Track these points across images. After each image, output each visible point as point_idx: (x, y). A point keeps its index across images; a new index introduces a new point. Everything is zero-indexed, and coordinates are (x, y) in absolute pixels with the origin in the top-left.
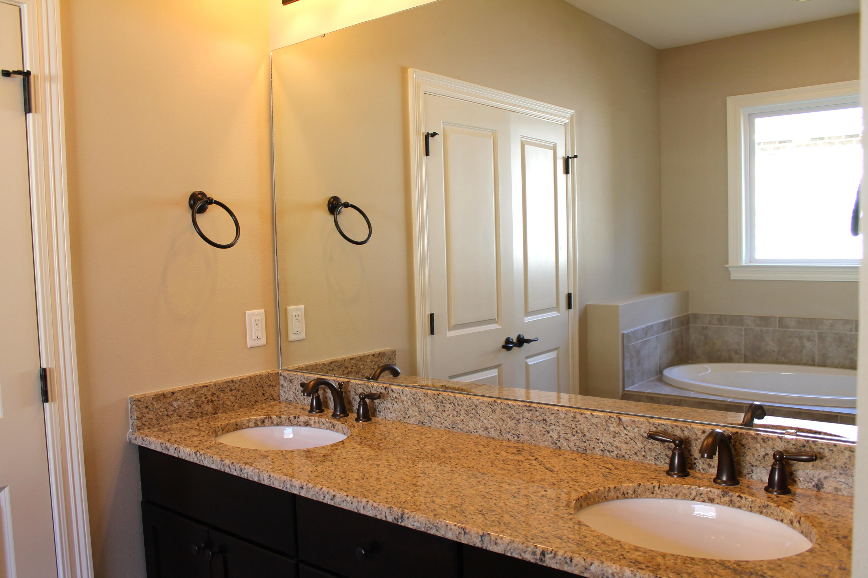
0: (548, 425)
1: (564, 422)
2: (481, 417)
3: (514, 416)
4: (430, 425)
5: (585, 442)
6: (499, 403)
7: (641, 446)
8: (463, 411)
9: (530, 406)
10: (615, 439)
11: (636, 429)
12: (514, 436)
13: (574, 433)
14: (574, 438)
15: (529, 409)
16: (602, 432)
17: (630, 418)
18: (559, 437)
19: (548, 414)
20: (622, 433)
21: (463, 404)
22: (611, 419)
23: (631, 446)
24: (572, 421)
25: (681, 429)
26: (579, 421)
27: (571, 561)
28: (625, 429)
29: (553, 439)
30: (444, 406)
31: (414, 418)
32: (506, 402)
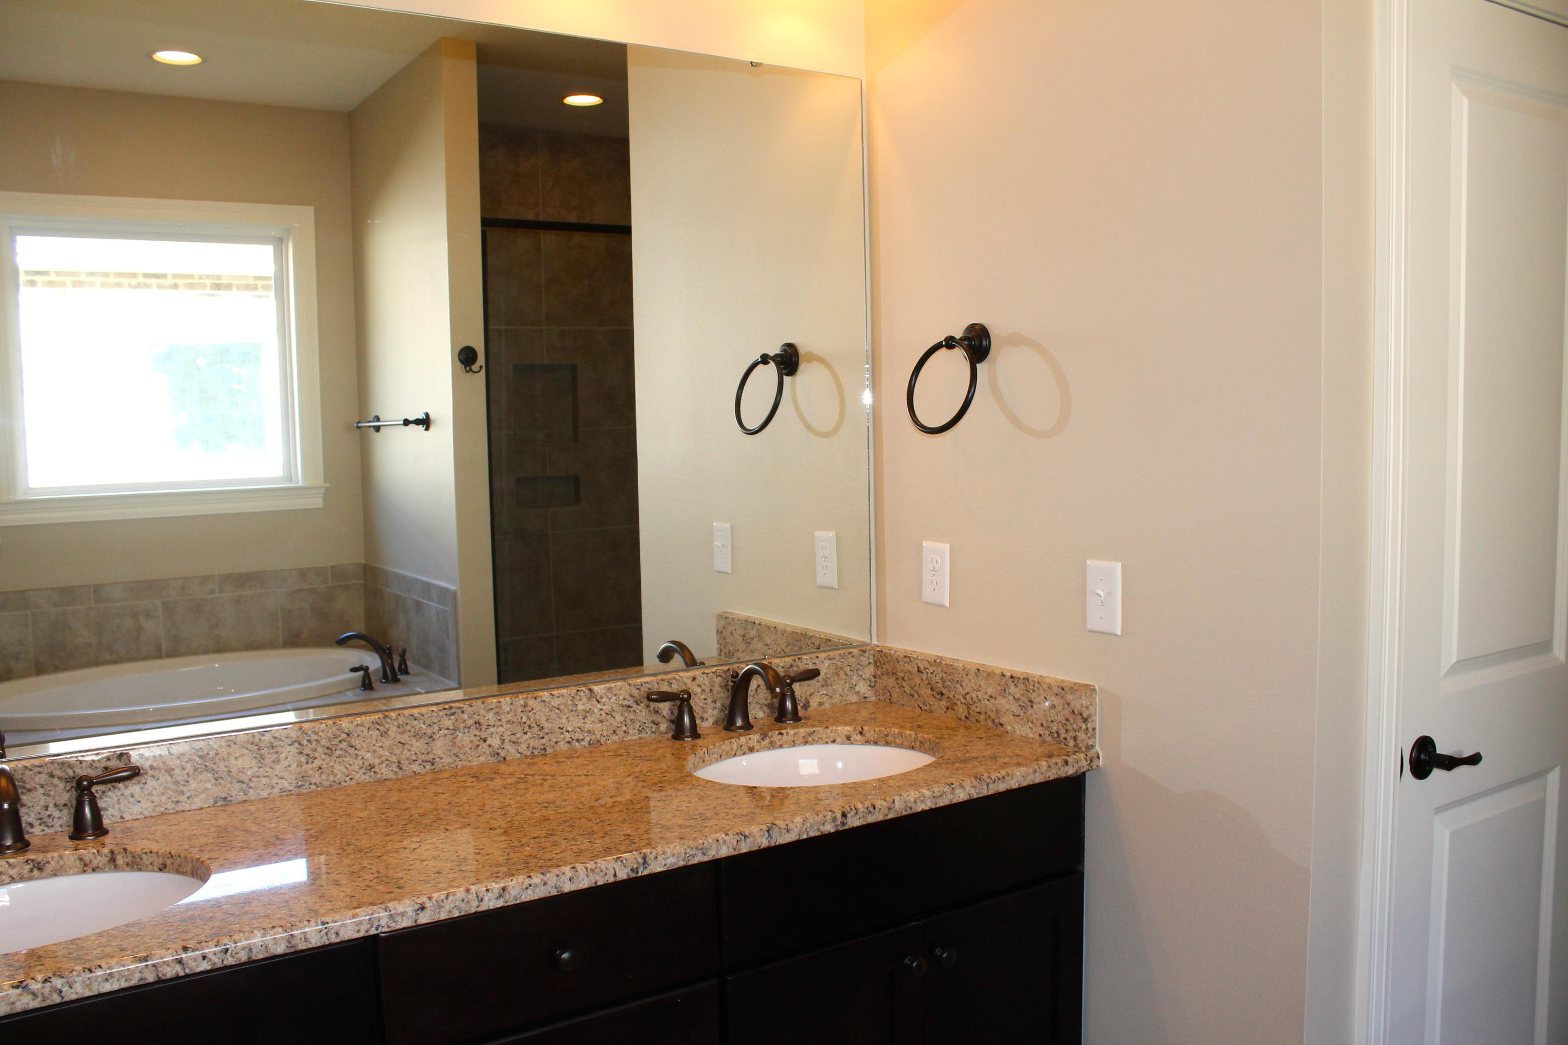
0: (483, 729)
1: (509, 717)
2: (359, 750)
3: (423, 732)
4: (245, 798)
5: (543, 738)
6: (394, 718)
7: (622, 719)
8: (320, 750)
9: (451, 708)
10: (586, 720)
11: (614, 698)
12: (424, 764)
13: (526, 729)
14: (527, 736)
15: (448, 712)
16: (566, 716)
17: (605, 685)
18: (503, 743)
19: (483, 712)
20: (595, 710)
21: (319, 738)
22: (579, 693)
23: (607, 723)
24: (522, 712)
25: (668, 682)
26: (533, 709)
27: (874, 808)
28: (598, 702)
29: (493, 748)
30: (276, 752)
31: (203, 796)
32: (407, 712)
